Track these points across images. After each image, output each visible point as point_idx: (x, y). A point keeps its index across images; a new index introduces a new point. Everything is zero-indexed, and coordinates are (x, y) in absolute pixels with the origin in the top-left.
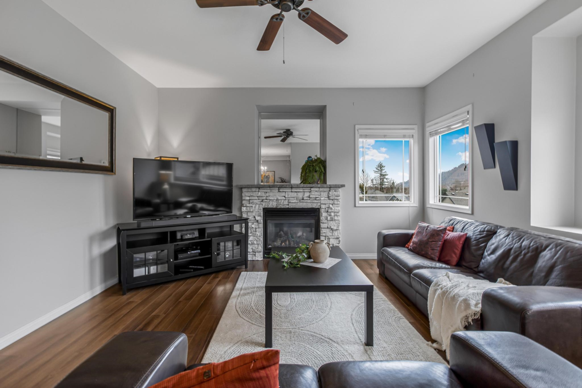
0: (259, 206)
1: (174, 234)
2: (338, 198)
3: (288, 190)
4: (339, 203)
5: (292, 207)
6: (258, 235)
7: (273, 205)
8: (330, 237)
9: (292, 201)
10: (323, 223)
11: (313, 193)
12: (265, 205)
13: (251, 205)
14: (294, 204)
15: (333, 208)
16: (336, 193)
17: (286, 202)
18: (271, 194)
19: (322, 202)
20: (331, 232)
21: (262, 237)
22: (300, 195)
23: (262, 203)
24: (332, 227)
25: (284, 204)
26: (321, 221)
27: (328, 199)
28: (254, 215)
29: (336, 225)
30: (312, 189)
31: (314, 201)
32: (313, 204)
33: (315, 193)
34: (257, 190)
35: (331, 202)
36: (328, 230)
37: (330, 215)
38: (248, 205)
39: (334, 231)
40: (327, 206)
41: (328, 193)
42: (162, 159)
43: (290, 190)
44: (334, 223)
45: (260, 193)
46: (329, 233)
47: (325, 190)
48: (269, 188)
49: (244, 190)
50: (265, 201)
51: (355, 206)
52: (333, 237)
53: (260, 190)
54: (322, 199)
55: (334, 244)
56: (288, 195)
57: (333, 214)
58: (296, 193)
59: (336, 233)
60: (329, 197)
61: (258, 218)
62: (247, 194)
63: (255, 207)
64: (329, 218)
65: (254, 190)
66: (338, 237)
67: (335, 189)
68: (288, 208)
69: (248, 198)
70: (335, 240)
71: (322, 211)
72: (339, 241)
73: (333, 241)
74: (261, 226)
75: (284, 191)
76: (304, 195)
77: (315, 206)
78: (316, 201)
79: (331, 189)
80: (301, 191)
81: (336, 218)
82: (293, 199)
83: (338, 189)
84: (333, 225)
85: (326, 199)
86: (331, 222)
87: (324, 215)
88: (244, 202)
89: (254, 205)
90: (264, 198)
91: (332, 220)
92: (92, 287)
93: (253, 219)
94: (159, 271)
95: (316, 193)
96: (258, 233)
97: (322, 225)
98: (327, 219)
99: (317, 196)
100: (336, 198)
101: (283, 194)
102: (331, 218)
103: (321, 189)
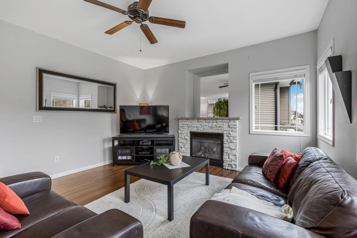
0: (187, 130)
1: (138, 142)
2: (235, 127)
3: (203, 121)
4: (236, 130)
5: (205, 132)
6: (187, 147)
7: (195, 130)
8: (230, 154)
9: (205, 128)
10: (225, 144)
11: (218, 123)
12: (190, 130)
13: (183, 129)
14: (207, 130)
15: (232, 134)
16: (234, 124)
17: (202, 129)
18: (194, 123)
19: (225, 129)
20: (231, 150)
21: (189, 149)
22: (210, 124)
23: (189, 128)
24: (231, 147)
25: (201, 130)
26: (224, 142)
27: (228, 127)
28: (185, 135)
29: (234, 146)
30: (218, 121)
31: (219, 129)
32: (218, 130)
33: (219, 123)
34: (186, 120)
35: (231, 129)
36: (228, 149)
37: (230, 139)
38: (181, 129)
39: (233, 150)
40: (228, 132)
41: (229, 123)
42: (141, 105)
43: (204, 121)
44: (233, 145)
45: (187, 122)
46: (229, 151)
47: (226, 121)
48: (192, 120)
49: (180, 121)
50: (190, 127)
51: (249, 133)
52: (232, 154)
53: (188, 121)
54: (224, 127)
55: (233, 159)
56: (203, 124)
57: (231, 138)
58: (208, 123)
59: (234, 152)
60: (229, 126)
61: (186, 137)
62: (181, 123)
63: (185, 131)
64: (229, 141)
65: (184, 120)
66: (235, 154)
67: (234, 120)
68: (203, 132)
69: (181, 125)
70: (233, 156)
71: (225, 135)
72: (236, 157)
73: (232, 157)
74: (189, 142)
75: (201, 121)
76: (213, 124)
77: (220, 132)
78: (220, 129)
79: (231, 120)
80: (211, 121)
81: (234, 141)
82: (206, 126)
83: (236, 120)
84: (232, 146)
85: (227, 127)
86: (231, 143)
87: (225, 138)
88: (180, 127)
89: (185, 130)
90: (190, 126)
91: (231, 142)
92: (104, 160)
93: (184, 138)
94: (128, 159)
95: (221, 123)
96: (186, 146)
97: (225, 145)
98: (227, 141)
99: (221, 125)
100: (234, 127)
101: (200, 123)
102: (230, 141)
103: (224, 121)
